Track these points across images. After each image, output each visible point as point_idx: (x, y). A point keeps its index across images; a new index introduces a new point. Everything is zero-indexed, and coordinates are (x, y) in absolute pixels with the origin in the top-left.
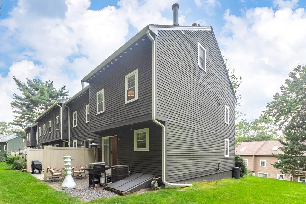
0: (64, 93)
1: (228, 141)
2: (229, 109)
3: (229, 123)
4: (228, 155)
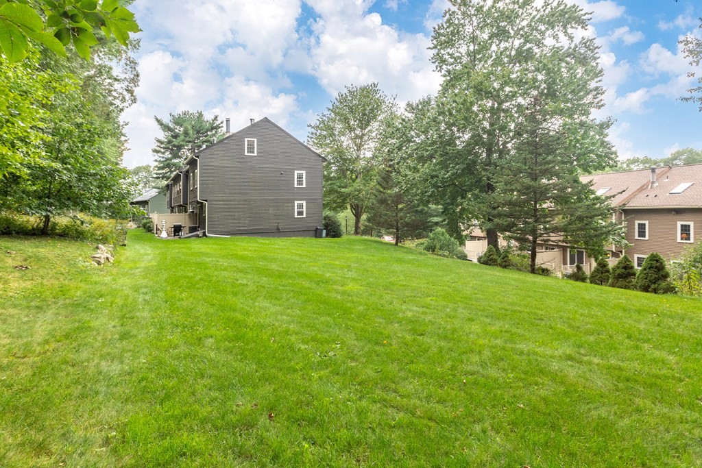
0: (217, 126)
1: (304, 203)
2: (304, 172)
3: (304, 186)
4: (304, 216)
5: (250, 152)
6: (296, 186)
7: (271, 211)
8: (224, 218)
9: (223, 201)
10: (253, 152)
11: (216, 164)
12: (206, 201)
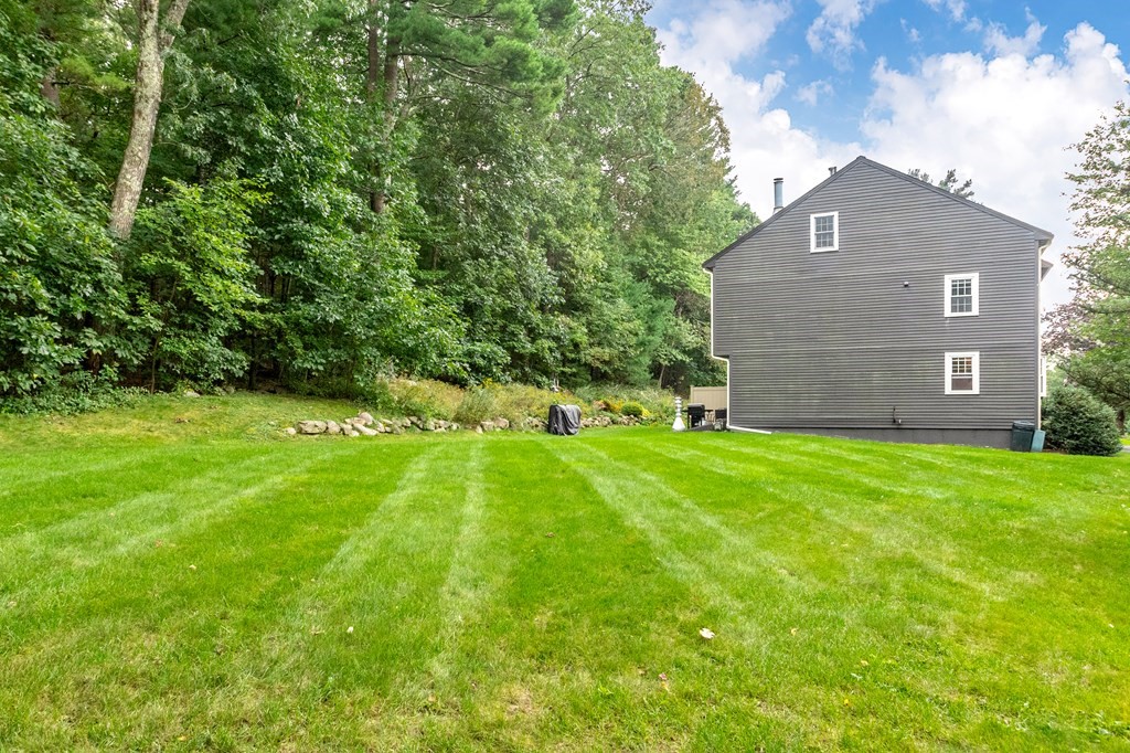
1: (975, 357)
2: (975, 278)
3: (975, 311)
4: (976, 390)
5: (825, 244)
6: (948, 313)
7: (877, 378)
8: (764, 392)
9: (763, 356)
10: (831, 244)
11: (747, 280)
12: (727, 357)
